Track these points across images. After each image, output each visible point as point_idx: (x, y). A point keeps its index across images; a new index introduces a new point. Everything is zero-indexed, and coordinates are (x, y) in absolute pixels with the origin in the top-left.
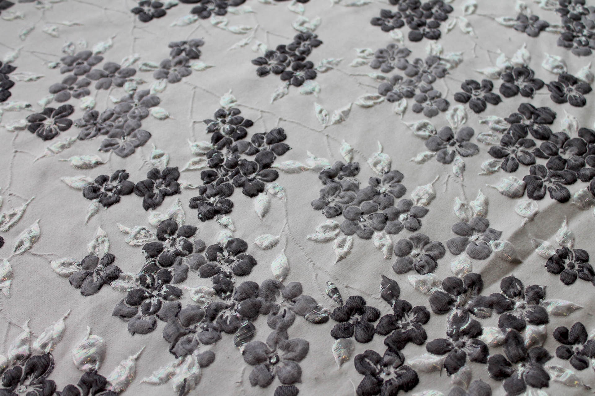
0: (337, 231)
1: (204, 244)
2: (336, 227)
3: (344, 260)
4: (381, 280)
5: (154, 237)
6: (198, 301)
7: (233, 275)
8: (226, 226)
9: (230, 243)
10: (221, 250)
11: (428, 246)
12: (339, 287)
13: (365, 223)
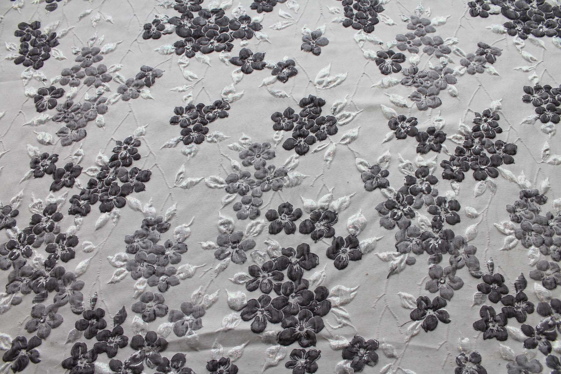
0: (125, 263)
1: (60, 230)
2: (125, 260)
3: (113, 284)
4: (121, 308)
5: (42, 211)
6: (34, 265)
7: (60, 258)
8: (76, 224)
9: (70, 237)
10: (64, 239)
11: (160, 305)
12: (99, 299)
13: (142, 268)
